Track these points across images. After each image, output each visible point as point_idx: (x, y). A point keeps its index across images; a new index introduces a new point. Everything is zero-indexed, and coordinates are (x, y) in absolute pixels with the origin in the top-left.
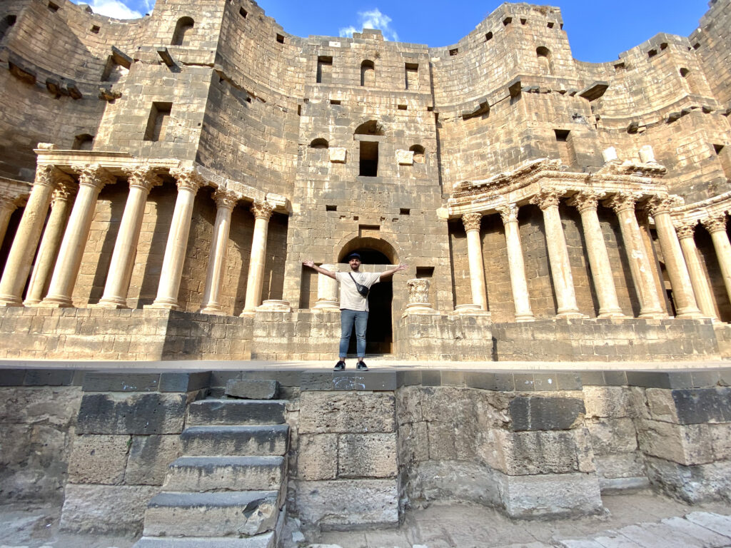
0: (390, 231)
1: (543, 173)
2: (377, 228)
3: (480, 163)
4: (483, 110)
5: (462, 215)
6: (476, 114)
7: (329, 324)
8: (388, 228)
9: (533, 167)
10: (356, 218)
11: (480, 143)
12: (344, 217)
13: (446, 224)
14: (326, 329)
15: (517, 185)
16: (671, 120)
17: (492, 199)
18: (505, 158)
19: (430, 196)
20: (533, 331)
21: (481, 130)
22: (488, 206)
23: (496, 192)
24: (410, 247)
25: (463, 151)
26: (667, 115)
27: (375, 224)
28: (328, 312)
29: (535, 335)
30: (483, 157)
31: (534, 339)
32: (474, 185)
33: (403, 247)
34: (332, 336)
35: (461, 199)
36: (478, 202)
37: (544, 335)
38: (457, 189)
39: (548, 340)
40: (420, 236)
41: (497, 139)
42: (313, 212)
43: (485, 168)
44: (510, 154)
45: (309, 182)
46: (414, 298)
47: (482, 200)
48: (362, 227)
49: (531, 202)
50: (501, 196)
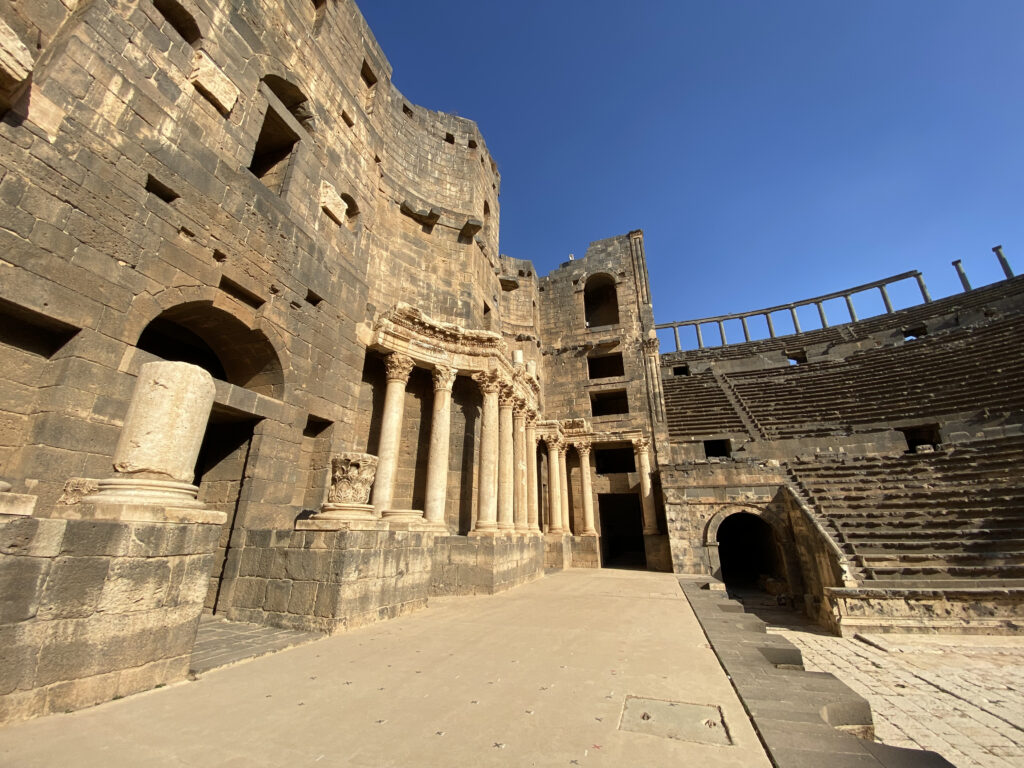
0: (281, 322)
1: (495, 351)
2: (256, 303)
3: (407, 285)
4: (428, 221)
5: (392, 353)
6: (418, 218)
7: (173, 562)
8: (280, 314)
9: (490, 340)
10: (219, 256)
11: (413, 259)
12: (189, 234)
13: (363, 354)
14: (162, 579)
15: (467, 349)
16: (519, 339)
17: (434, 350)
18: (438, 301)
19: (354, 295)
20: (450, 551)
21: (417, 242)
22: (429, 358)
23: (443, 344)
24: (306, 372)
25: (392, 253)
26: (519, 333)
27: (257, 291)
28: (182, 520)
29: (453, 557)
30: (413, 279)
31: (450, 563)
32: (423, 320)
33: (297, 367)
34: (176, 603)
35: (400, 328)
36: (417, 345)
37: (463, 557)
38: (402, 312)
39: (466, 565)
40: (327, 357)
41: (435, 270)
42: (100, 164)
43: (412, 296)
44: (445, 299)
45: (117, 80)
46: (350, 493)
47: (425, 345)
48: (227, 285)
49: (474, 377)
50: (446, 352)
